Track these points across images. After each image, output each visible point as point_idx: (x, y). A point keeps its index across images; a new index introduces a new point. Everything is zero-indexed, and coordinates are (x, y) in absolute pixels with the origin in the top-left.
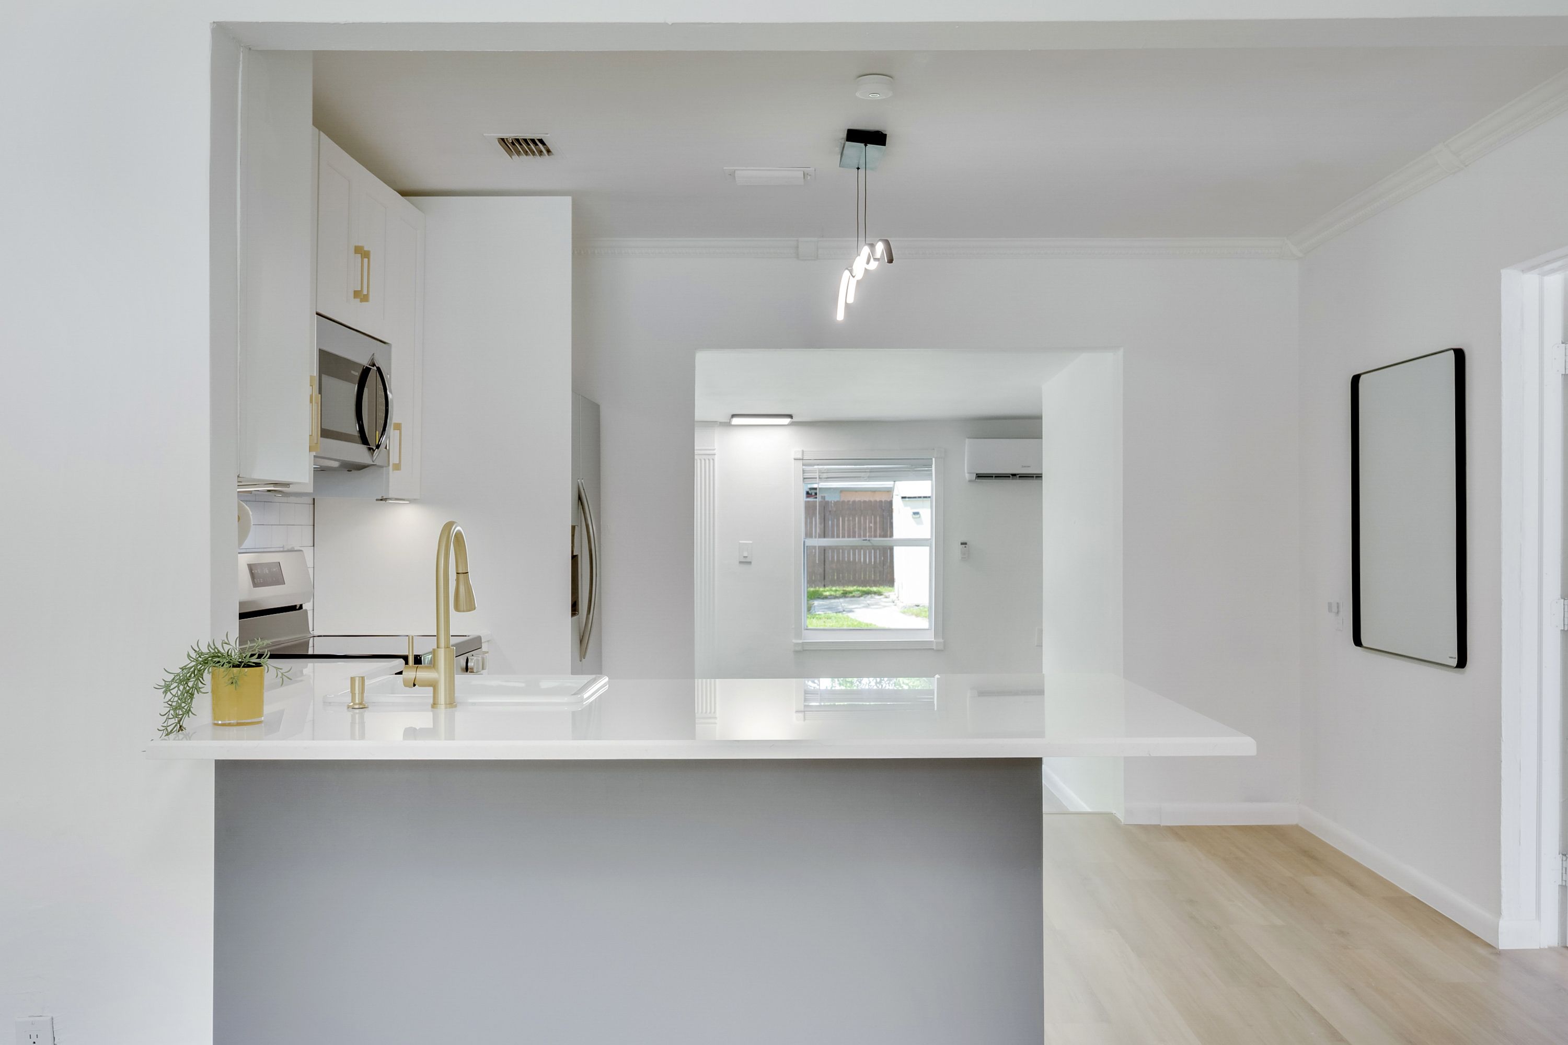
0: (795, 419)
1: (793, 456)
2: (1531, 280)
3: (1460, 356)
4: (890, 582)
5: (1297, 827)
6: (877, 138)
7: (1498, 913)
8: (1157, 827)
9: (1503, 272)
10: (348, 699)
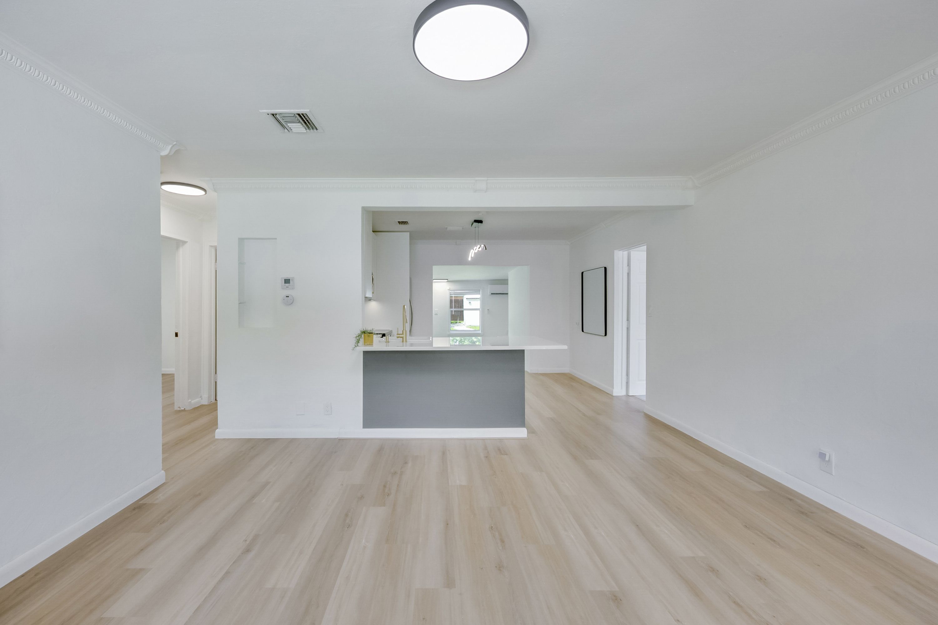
0: (449, 280)
1: (447, 289)
2: (621, 252)
3: (605, 268)
4: (463, 320)
5: (568, 373)
6: (480, 222)
7: (613, 388)
8: (537, 374)
9: (615, 251)
10: (386, 341)
